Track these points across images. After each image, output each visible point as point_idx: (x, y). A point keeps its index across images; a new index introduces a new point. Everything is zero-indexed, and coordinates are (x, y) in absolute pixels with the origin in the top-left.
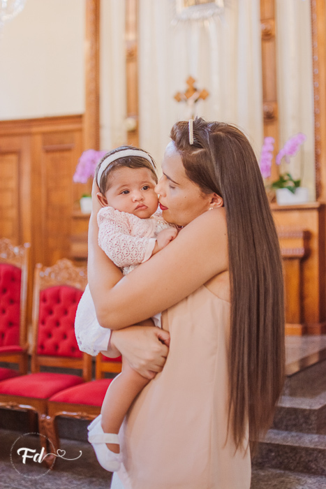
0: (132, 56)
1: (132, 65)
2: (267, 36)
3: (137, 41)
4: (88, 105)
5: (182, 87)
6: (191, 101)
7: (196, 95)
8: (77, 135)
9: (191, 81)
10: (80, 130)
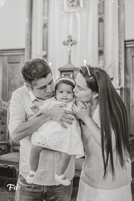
0: (45, 26)
1: (45, 30)
2: (101, 20)
3: (48, 20)
4: (27, 45)
5: (66, 39)
6: (70, 45)
7: (72, 43)
8: (22, 57)
9: (70, 37)
10: (24, 55)
